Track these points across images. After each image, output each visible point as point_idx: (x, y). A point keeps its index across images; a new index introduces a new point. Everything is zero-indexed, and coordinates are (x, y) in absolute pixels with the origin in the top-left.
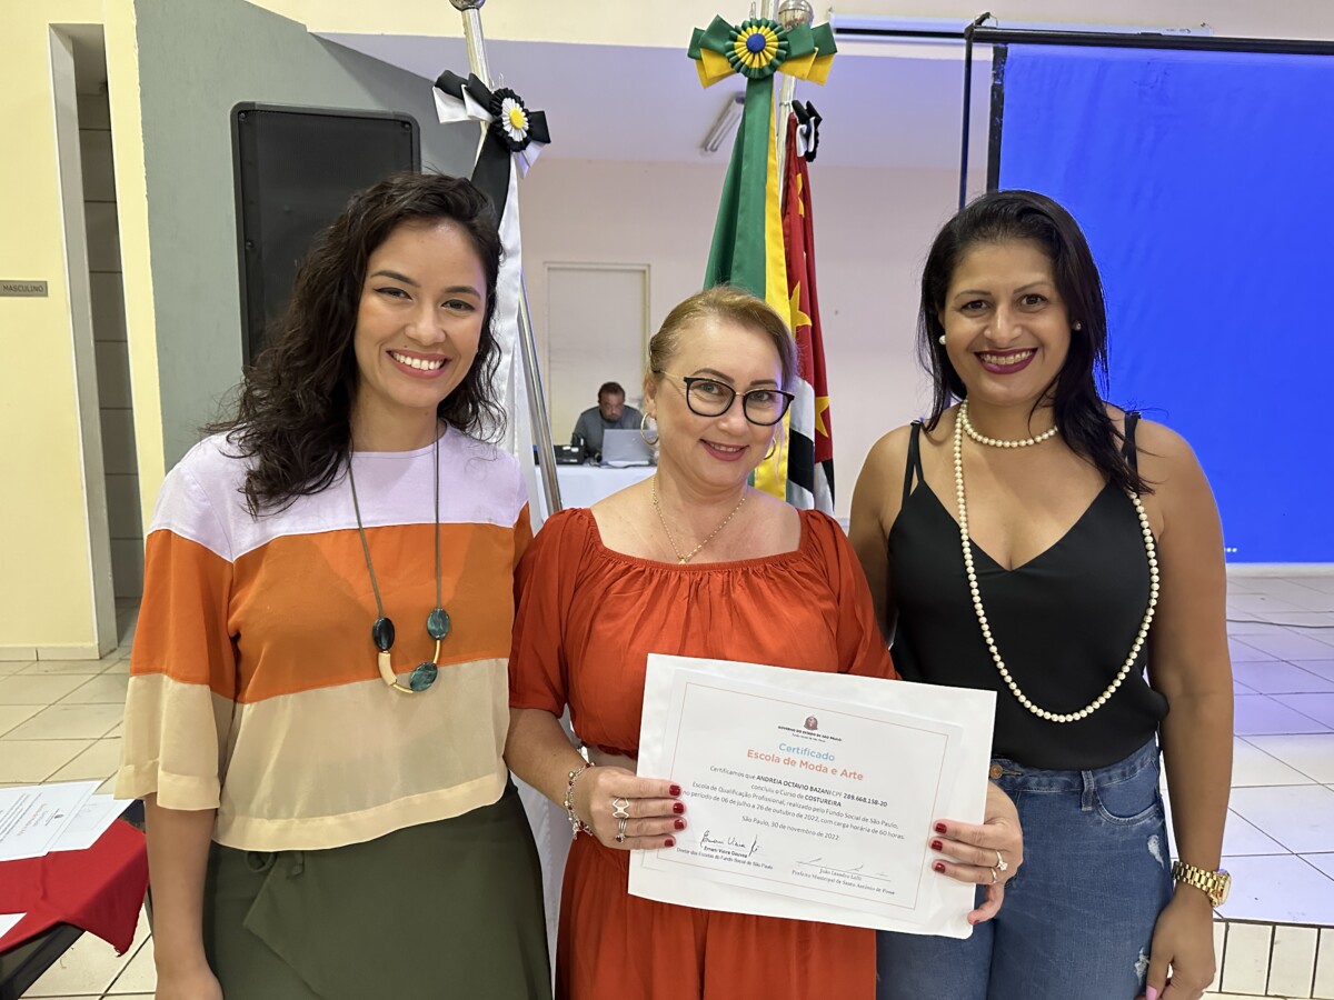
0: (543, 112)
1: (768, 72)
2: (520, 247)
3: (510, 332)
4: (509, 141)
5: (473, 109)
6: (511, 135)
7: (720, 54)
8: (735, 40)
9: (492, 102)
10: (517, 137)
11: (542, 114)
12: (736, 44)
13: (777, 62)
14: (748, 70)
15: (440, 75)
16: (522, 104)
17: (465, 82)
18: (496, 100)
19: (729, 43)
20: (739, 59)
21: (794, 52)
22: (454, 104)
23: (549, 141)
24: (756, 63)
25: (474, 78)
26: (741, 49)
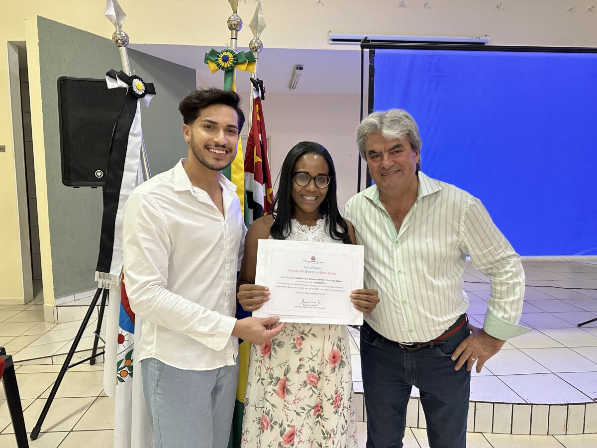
0: (152, 83)
1: (230, 69)
2: (141, 133)
3: (136, 164)
4: (136, 95)
5: (120, 84)
6: (137, 92)
7: (213, 61)
8: (219, 57)
9: (129, 80)
10: (140, 93)
11: (152, 84)
12: (219, 58)
13: (233, 65)
14: (223, 68)
15: (108, 71)
16: (142, 81)
17: (117, 73)
18: (130, 80)
19: (216, 58)
20: (220, 64)
21: (239, 61)
22: (114, 81)
23: (155, 94)
24: (227, 65)
25: (122, 72)
26: (220, 61)
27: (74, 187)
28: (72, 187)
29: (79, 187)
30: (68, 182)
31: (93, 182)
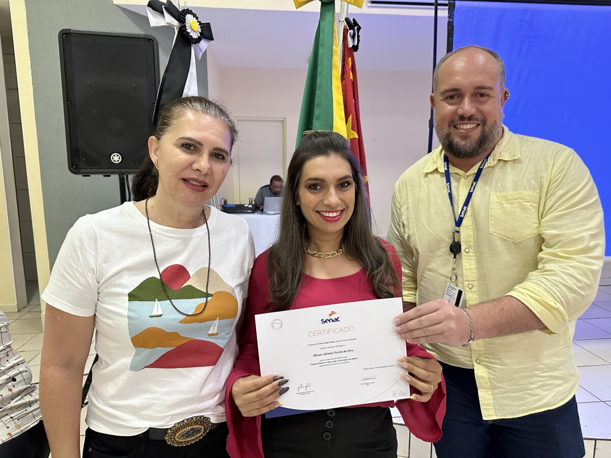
5: (168, 20)
9: (180, 16)
10: (195, 36)
11: (209, 25)
16: (197, 18)
17: (165, 5)
22: (159, 16)
23: (213, 40)
25: (170, 3)
27: (84, 176)
28: (81, 176)
29: (89, 176)
30: (76, 168)
31: (107, 169)
